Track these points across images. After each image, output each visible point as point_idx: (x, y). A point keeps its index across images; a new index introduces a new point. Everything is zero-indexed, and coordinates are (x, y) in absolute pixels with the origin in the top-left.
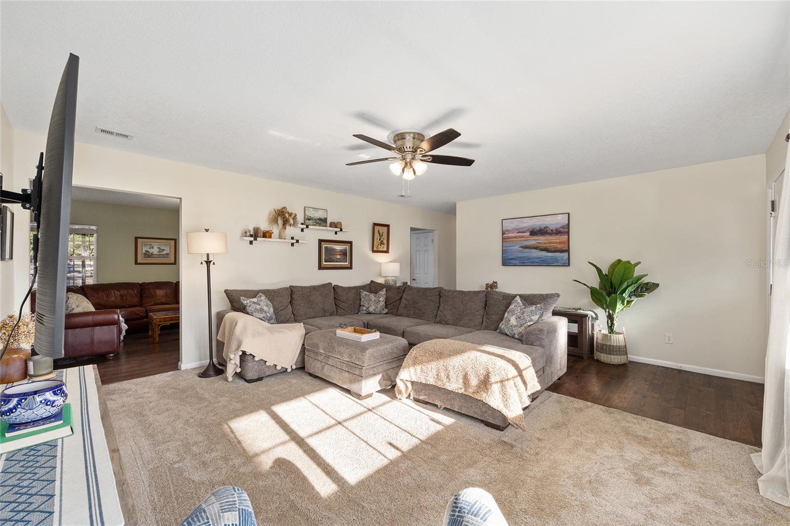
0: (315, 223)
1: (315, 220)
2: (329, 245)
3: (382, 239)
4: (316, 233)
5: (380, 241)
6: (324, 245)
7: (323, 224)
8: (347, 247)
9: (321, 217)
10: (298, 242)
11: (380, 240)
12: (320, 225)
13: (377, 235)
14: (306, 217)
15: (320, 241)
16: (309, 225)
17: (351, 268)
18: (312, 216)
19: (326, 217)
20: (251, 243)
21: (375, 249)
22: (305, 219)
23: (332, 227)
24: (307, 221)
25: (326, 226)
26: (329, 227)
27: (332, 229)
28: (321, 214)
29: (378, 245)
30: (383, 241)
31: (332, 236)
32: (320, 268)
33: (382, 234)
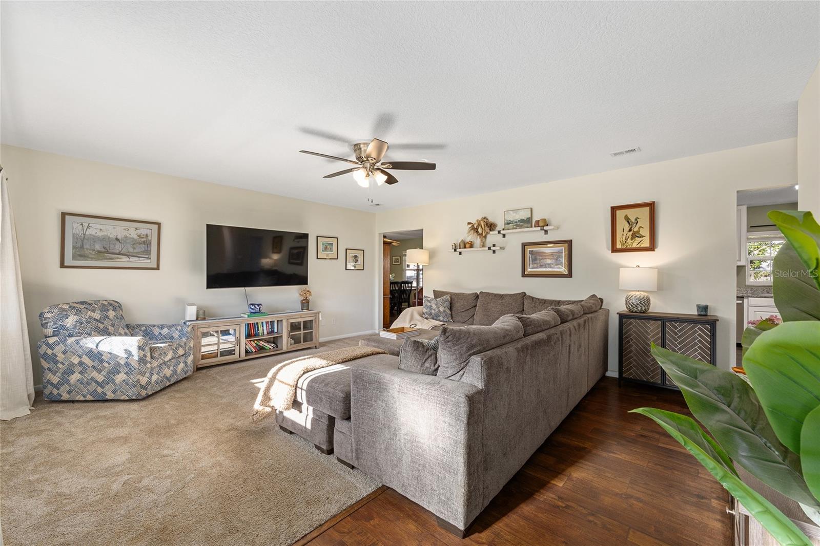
0: (515, 227)
1: (516, 222)
2: (535, 249)
3: (636, 229)
4: (516, 239)
5: (631, 233)
6: (528, 249)
7: (526, 225)
8: (563, 248)
9: (523, 218)
10: (489, 248)
11: (630, 230)
12: (521, 227)
13: (621, 224)
14: (506, 221)
15: (524, 245)
16: (509, 229)
17: (570, 275)
18: (512, 219)
19: (530, 216)
20: (460, 253)
21: (619, 246)
22: (505, 224)
23: (539, 226)
24: (507, 225)
25: (531, 227)
26: (535, 227)
27: (539, 228)
28: (525, 215)
29: (626, 239)
30: (638, 232)
31: (541, 237)
32: (524, 275)
33: (636, 219)
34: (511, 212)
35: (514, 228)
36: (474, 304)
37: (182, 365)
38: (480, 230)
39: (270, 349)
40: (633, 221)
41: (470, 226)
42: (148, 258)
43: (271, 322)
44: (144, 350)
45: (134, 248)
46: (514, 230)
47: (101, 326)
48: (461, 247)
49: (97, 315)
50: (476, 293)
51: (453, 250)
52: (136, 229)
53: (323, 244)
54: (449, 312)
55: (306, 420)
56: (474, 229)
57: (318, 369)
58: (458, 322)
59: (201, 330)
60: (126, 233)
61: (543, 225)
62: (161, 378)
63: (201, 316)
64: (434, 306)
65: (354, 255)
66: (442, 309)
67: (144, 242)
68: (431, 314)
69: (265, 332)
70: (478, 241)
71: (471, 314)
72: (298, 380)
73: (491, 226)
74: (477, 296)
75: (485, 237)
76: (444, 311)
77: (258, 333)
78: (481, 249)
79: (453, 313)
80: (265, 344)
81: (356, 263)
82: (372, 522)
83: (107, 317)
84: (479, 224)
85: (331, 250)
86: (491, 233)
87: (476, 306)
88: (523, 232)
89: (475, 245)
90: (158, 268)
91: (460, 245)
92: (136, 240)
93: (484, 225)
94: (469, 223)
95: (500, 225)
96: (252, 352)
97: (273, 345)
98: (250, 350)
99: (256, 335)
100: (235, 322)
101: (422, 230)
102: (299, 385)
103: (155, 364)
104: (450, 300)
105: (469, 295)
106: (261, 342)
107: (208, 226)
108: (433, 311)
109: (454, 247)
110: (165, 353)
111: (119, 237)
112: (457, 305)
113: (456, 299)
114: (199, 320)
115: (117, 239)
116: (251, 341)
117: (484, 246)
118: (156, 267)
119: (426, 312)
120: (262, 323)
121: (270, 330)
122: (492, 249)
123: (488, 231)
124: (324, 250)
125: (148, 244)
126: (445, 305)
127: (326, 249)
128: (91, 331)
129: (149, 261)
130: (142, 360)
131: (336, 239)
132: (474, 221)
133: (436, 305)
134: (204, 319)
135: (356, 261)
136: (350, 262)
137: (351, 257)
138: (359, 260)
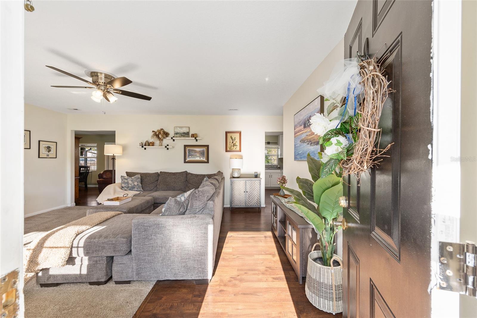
1: (181, 134)
2: (191, 148)
3: (234, 142)
4: (181, 142)
5: (233, 144)
6: (187, 149)
7: (186, 136)
8: (205, 149)
9: (185, 132)
10: (165, 146)
11: (232, 143)
12: (184, 136)
13: (229, 140)
14: (175, 133)
15: (185, 146)
16: (177, 137)
17: (208, 162)
18: (179, 132)
19: (188, 131)
20: (145, 149)
21: (228, 149)
23: (194, 137)
24: (176, 135)
25: (189, 137)
26: (191, 137)
27: (194, 138)
28: (185, 130)
29: (231, 147)
30: (235, 144)
31: (194, 143)
32: (185, 162)
33: (235, 138)
34: (178, 128)
35: (180, 137)
36: (156, 179)
38: (160, 136)
40: (234, 139)
41: (153, 133)
46: (180, 138)
48: (147, 145)
50: (158, 173)
51: (141, 147)
54: (141, 185)
55: (81, 268)
56: (156, 135)
57: (85, 231)
58: (147, 190)
61: (195, 136)
64: (130, 182)
65: (47, 146)
66: (136, 183)
70: (157, 142)
71: (155, 185)
72: (73, 241)
73: (166, 134)
74: (158, 175)
75: (162, 140)
76: (138, 185)
78: (160, 147)
79: (144, 185)
81: (48, 152)
82: (163, 299)
84: (160, 133)
86: (167, 138)
87: (158, 180)
88: (185, 139)
89: (155, 144)
91: (145, 143)
93: (163, 134)
94: (153, 131)
95: (172, 134)
101: (115, 131)
102: (75, 245)
104: (140, 177)
105: (153, 174)
108: (130, 185)
109: (141, 144)
112: (146, 180)
113: (144, 176)
117: (161, 145)
122: (167, 147)
123: (165, 137)
126: (138, 181)
131: (29, 132)
132: (156, 130)
133: (132, 181)
135: (49, 151)
136: (43, 152)
137: (44, 147)
138: (52, 150)
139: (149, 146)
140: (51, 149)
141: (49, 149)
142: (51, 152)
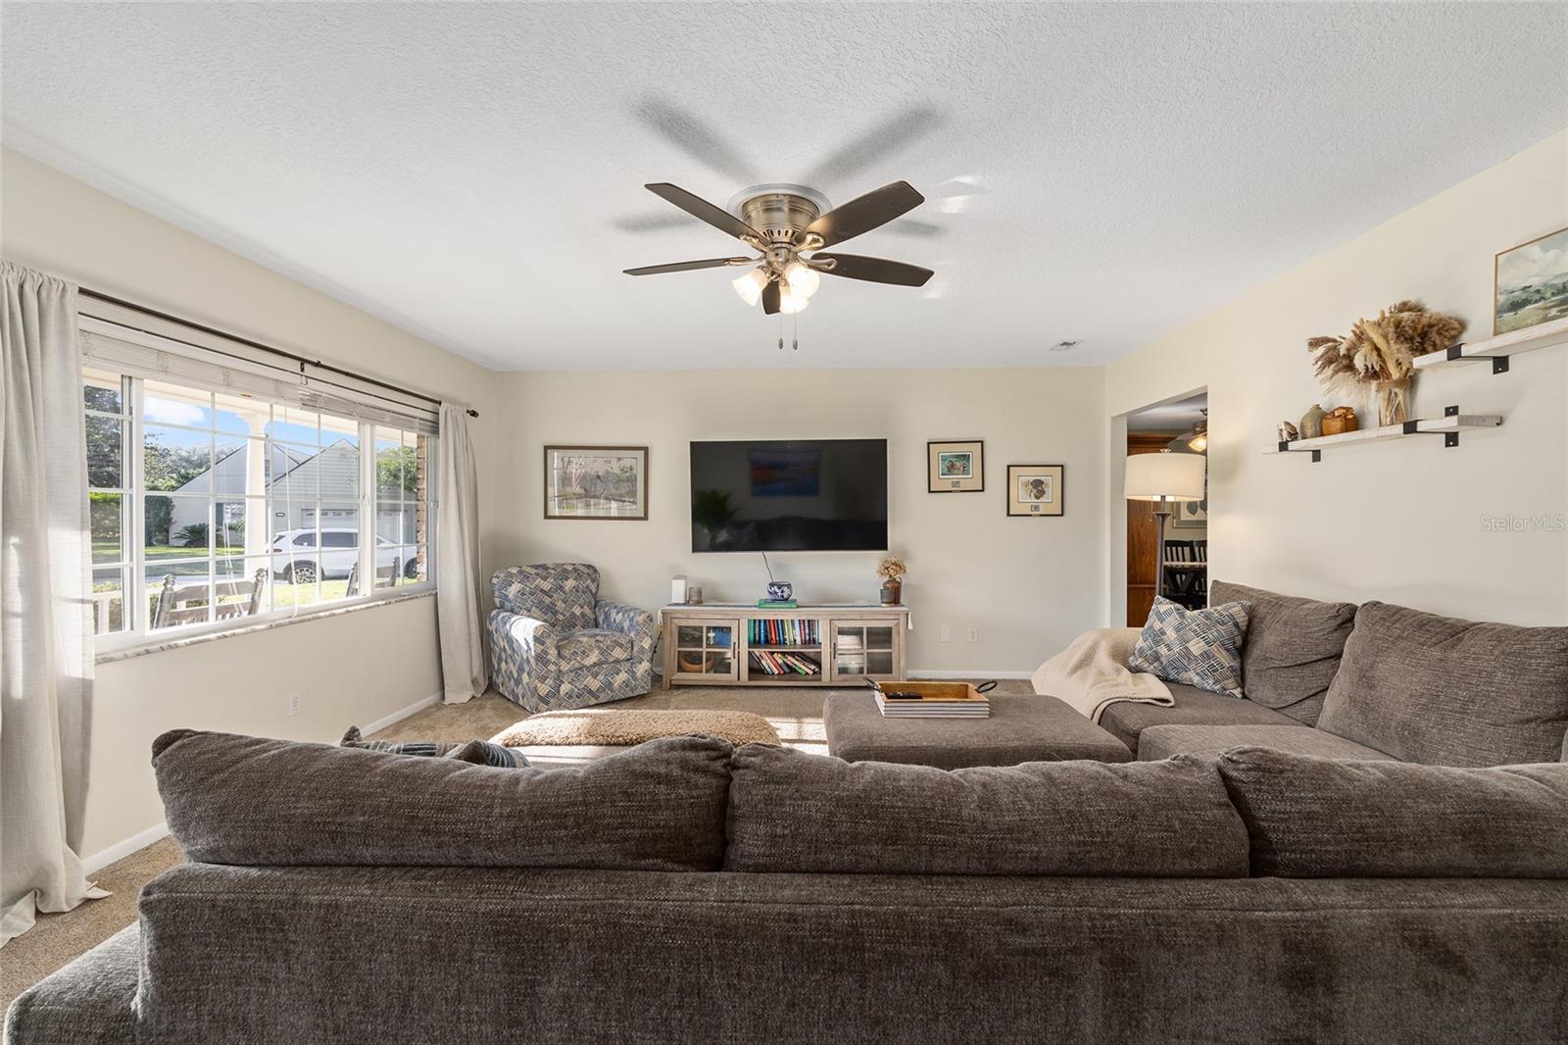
0: (1552, 313)
1: (1562, 293)
14: (1502, 298)
16: (1521, 330)
18: (1535, 282)
20: (1317, 455)
22: (1499, 312)
24: (1509, 314)
34: (1532, 250)
35: (1547, 322)
36: (1329, 648)
37: (623, 676)
38: (1362, 361)
39: (807, 673)
41: (1321, 350)
42: (633, 502)
43: (809, 621)
44: (543, 644)
45: (617, 489)
47: (547, 600)
48: (1309, 432)
49: (546, 585)
50: (1349, 604)
52: (619, 459)
53: (944, 459)
54: (1226, 660)
56: (1337, 359)
59: (675, 621)
60: (607, 467)
62: (579, 689)
63: (695, 598)
65: (1032, 479)
66: (1196, 647)
67: (628, 478)
68: (1157, 658)
69: (799, 641)
71: (1315, 685)
74: (1346, 618)
75: (1404, 382)
76: (1206, 655)
77: (785, 640)
78: (1387, 432)
79: (1250, 668)
80: (796, 662)
83: (561, 588)
84: (1362, 338)
85: (965, 471)
87: (1339, 656)
89: (1365, 420)
90: (645, 517)
91: (1303, 427)
92: (617, 476)
94: (1315, 343)
95: (1478, 313)
96: (773, 674)
97: (813, 667)
98: (769, 670)
99: (782, 643)
100: (730, 615)
101: (1205, 391)
103: (565, 666)
105: (1322, 607)
106: (789, 658)
107: (692, 443)
110: (584, 652)
111: (600, 474)
112: (1268, 640)
114: (690, 605)
115: (598, 477)
116: (773, 653)
118: (642, 515)
119: (1141, 651)
120: (792, 621)
121: (807, 637)
123: (1406, 356)
124: (946, 471)
125: (632, 480)
126: (1212, 635)
127: (951, 469)
128: (532, 606)
129: (634, 507)
130: (541, 658)
131: (980, 444)
133: (1177, 630)
134: (699, 603)
135: (1040, 494)
136: (1022, 499)
137: (1022, 484)
138: (1048, 491)
139: (1322, 435)
140: (1046, 489)
141: (1038, 487)
142: (1045, 496)
